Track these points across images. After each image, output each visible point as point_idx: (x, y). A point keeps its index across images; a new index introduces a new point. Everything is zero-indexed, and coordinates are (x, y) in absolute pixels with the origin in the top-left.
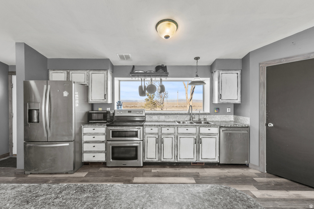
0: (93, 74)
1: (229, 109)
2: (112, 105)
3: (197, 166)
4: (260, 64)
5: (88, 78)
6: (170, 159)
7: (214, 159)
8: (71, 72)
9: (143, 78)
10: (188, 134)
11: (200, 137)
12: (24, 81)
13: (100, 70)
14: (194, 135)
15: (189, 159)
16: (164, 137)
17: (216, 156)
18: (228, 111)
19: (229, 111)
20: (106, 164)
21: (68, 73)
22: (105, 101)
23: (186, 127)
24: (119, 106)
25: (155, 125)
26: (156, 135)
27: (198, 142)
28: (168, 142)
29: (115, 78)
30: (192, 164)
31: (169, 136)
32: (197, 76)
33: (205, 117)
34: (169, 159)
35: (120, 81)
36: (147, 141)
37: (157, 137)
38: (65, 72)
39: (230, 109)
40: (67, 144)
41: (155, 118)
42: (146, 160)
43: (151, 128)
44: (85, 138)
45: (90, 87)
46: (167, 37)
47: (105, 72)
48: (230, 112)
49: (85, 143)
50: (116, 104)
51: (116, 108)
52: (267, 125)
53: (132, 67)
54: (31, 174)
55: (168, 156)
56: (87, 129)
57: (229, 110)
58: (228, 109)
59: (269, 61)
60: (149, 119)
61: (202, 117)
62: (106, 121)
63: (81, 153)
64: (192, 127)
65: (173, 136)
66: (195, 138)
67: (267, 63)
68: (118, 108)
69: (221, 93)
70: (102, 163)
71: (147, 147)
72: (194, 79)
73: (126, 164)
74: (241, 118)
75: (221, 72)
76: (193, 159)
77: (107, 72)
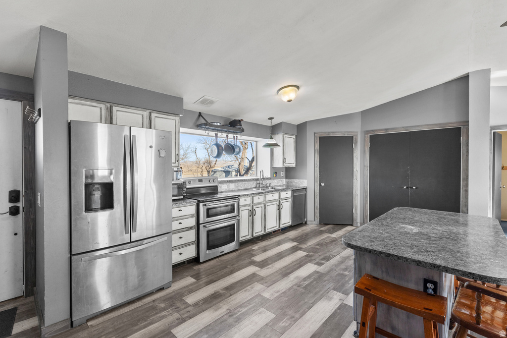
0: (157, 118)
4: (315, 133)
5: (148, 124)
6: (261, 232)
7: (289, 223)
8: (115, 109)
10: (273, 201)
11: (281, 203)
13: (168, 113)
14: (276, 201)
15: (273, 227)
16: (255, 208)
17: (290, 219)
21: (109, 110)
22: (177, 164)
23: (272, 193)
25: (248, 195)
26: (249, 206)
30: (273, 233)
31: (259, 206)
32: (272, 138)
34: (259, 232)
36: (241, 215)
37: (250, 209)
38: (102, 105)
39: (283, 172)
41: (225, 187)
42: (241, 239)
43: (245, 199)
52: (320, 185)
53: (198, 114)
57: (283, 174)
62: (182, 197)
64: (276, 192)
66: (277, 204)
67: (320, 133)
69: (285, 157)
70: (186, 262)
71: (241, 222)
73: (223, 252)
74: (296, 181)
75: (285, 136)
76: (276, 226)
77: (179, 119)
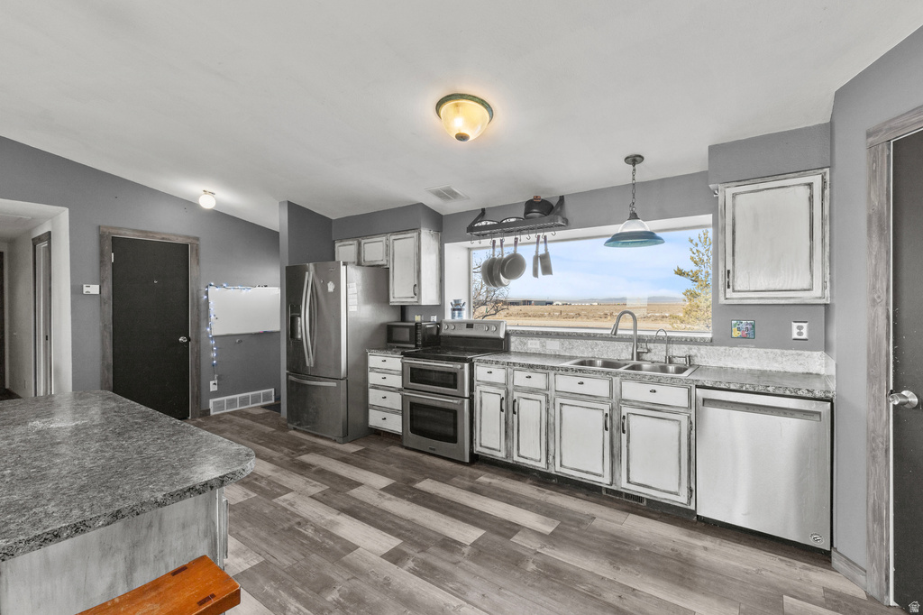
0: (395, 242)
1: (800, 328)
2: (439, 309)
3: (617, 501)
4: (869, 135)
5: (388, 251)
6: (536, 461)
7: (671, 493)
8: (363, 241)
9: (498, 240)
10: (588, 398)
12: (287, 267)
13: (406, 230)
14: (602, 402)
15: (587, 472)
16: (519, 397)
17: (680, 484)
18: (795, 336)
19: (800, 334)
20: (402, 441)
21: (359, 244)
22: (415, 300)
23: (578, 374)
24: (457, 312)
25: (497, 363)
26: (500, 388)
27: (616, 427)
28: (530, 412)
29: (446, 245)
30: (604, 493)
31: (531, 396)
32: (634, 216)
33: (694, 350)
34: (532, 459)
35: (469, 249)
36: (481, 401)
37: (503, 395)
38: (355, 242)
39: (805, 325)
40: (333, 384)
41: (534, 345)
42: (476, 449)
43: (489, 370)
44: (374, 378)
45: (391, 270)
46: (462, 137)
47: (415, 234)
48: (804, 336)
49: (372, 388)
50: (448, 308)
51: (448, 317)
53: (481, 212)
54: (295, 429)
55: (530, 452)
56: (375, 360)
57: (798, 330)
58: (795, 325)
59: (898, 117)
60: (519, 347)
61: (679, 351)
62: (414, 346)
63: (366, 407)
64: (598, 375)
65: (543, 398)
66: (605, 412)
67: (893, 124)
68: (453, 316)
69: (729, 267)
70: (396, 437)
71: (481, 416)
72: (623, 228)
73: (435, 450)
75: (730, 190)
76: (600, 476)
77: (419, 234)
